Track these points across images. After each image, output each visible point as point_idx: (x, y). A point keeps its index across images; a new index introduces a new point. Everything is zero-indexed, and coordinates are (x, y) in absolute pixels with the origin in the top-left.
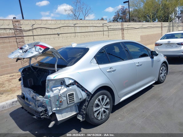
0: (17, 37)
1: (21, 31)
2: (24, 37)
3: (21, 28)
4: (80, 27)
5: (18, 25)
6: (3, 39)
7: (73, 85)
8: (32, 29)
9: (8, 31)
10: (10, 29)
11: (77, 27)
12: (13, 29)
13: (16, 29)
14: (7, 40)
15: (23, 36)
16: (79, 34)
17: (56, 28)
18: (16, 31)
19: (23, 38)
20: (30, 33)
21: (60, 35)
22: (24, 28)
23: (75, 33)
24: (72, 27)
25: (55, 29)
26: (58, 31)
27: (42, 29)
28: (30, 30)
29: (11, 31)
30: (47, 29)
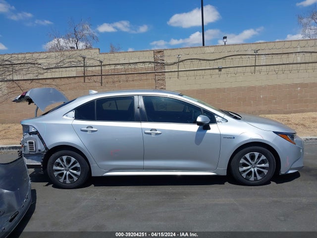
0: (156, 74)
1: (163, 64)
2: (166, 74)
3: (163, 60)
4: (268, 54)
5: (161, 57)
6: (140, 75)
7: (35, 134)
8: (177, 61)
9: (147, 65)
10: (150, 62)
11: (262, 55)
12: (152, 62)
13: (156, 63)
14: (144, 77)
15: (165, 72)
16: (264, 68)
17: (217, 59)
18: (157, 65)
19: (164, 75)
20: (174, 68)
21: (222, 70)
22: (167, 60)
23: (255, 66)
24: (250, 56)
25: (216, 61)
26: (220, 64)
27: (193, 60)
28: (175, 63)
29: (150, 65)
30: (202, 62)
